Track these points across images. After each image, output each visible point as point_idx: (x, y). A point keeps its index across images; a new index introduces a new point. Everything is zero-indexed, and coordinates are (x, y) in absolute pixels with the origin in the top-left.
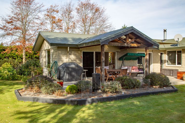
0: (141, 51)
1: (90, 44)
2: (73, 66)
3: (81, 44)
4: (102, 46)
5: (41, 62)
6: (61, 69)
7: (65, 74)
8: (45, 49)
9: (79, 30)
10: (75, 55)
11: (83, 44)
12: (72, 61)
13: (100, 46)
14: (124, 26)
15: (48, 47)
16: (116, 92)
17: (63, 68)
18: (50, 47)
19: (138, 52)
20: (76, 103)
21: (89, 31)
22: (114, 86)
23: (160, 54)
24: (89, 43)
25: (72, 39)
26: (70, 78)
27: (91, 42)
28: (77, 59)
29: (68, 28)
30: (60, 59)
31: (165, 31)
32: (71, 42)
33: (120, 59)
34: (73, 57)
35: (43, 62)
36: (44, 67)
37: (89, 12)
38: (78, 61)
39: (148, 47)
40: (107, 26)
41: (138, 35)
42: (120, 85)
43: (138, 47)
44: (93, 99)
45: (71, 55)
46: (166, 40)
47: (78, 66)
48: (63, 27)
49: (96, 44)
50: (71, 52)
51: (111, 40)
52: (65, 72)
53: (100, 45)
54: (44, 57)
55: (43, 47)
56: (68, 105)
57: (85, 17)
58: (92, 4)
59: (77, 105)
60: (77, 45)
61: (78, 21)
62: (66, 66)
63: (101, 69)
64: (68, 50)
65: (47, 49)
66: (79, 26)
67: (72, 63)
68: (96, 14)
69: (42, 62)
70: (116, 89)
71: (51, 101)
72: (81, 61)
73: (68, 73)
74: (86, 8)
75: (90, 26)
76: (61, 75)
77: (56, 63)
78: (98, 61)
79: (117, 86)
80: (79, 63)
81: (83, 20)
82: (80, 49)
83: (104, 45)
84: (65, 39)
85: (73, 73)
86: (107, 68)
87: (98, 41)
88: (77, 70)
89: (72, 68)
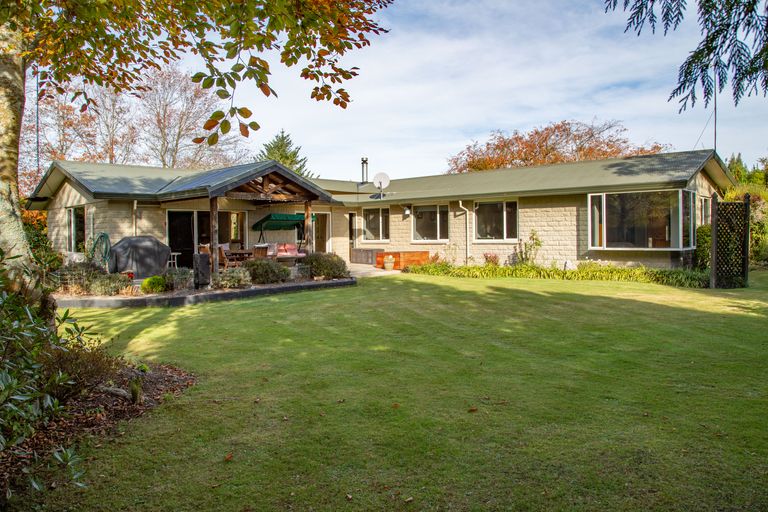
0: (298, 210)
1: (186, 195)
2: (148, 244)
3: (165, 195)
4: (213, 201)
5: (53, 238)
6: (119, 250)
7: (130, 261)
8: (69, 205)
9: (147, 148)
10: (150, 219)
11: (171, 194)
12: (143, 232)
13: (208, 200)
14: (280, 135)
15: (79, 201)
16: (240, 287)
17: (125, 249)
18: (84, 201)
19: (296, 212)
20: (167, 303)
21: (175, 151)
22: (235, 274)
23: (347, 216)
24: (184, 192)
25: (141, 181)
26: (140, 271)
27: (188, 191)
28: (154, 227)
29: (114, 142)
30: (115, 228)
31: (364, 162)
32: (139, 188)
33: (255, 227)
34: (145, 223)
35: (61, 238)
36: (64, 251)
37: (175, 95)
38: (157, 234)
39: (310, 201)
40: (227, 139)
41: (287, 177)
42: (247, 273)
43: (289, 202)
44: (197, 297)
45: (140, 218)
46: (367, 182)
47: (158, 243)
48: (98, 139)
49: (199, 194)
50: (141, 213)
51: (230, 188)
52: (128, 257)
53: (207, 197)
54: (64, 226)
55: (61, 199)
56: (152, 307)
57: (165, 112)
58: (184, 75)
59: (169, 306)
60: (155, 196)
61: (143, 124)
62: (131, 245)
63: (211, 248)
64: (135, 208)
65: (75, 204)
66: (147, 135)
67: (144, 238)
68: (198, 102)
69: (57, 239)
70: (239, 281)
71: (119, 304)
72: (163, 233)
73: (136, 261)
74: (167, 86)
75: (179, 136)
76: (121, 266)
77: (104, 237)
78: (204, 235)
79: (242, 275)
80: (162, 238)
81: (159, 121)
82: (163, 206)
83: (216, 198)
84: (125, 182)
85: (149, 260)
86: (226, 247)
87: (204, 189)
88: (156, 252)
89: (146, 249)
